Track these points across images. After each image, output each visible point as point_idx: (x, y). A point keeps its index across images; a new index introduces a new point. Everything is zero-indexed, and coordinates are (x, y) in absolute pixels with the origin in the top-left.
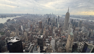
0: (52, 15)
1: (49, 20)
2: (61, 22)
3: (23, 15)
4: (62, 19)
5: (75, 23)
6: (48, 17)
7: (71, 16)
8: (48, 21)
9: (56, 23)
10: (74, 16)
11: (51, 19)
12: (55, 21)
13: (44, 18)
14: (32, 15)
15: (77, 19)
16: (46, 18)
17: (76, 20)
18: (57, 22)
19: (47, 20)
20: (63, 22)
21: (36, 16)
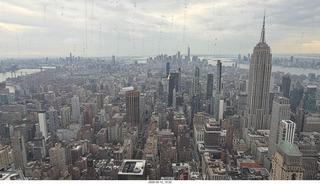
0: (188, 58)
1: (174, 80)
2: (232, 93)
3: (48, 61)
4: (238, 76)
5: (301, 92)
6: (168, 68)
7: (278, 62)
8: (166, 89)
9: (209, 95)
10: (293, 62)
11: (183, 75)
12: (205, 88)
13: (149, 75)
14: (93, 64)
15: (307, 72)
16: (161, 74)
17: (303, 77)
18: (214, 93)
19: (165, 82)
20: (242, 88)
21: (110, 66)
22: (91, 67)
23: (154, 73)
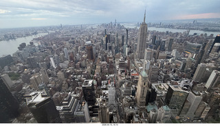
0: (115, 25)
1: (108, 39)
2: (132, 42)
4: (136, 33)
6: (105, 32)
8: (105, 42)
9: (123, 44)
12: (121, 41)
13: (98, 35)
14: (72, 29)
16: (103, 34)
17: (164, 33)
18: (125, 43)
19: (104, 39)
21: (80, 30)
22: (72, 31)
23: (100, 33)
